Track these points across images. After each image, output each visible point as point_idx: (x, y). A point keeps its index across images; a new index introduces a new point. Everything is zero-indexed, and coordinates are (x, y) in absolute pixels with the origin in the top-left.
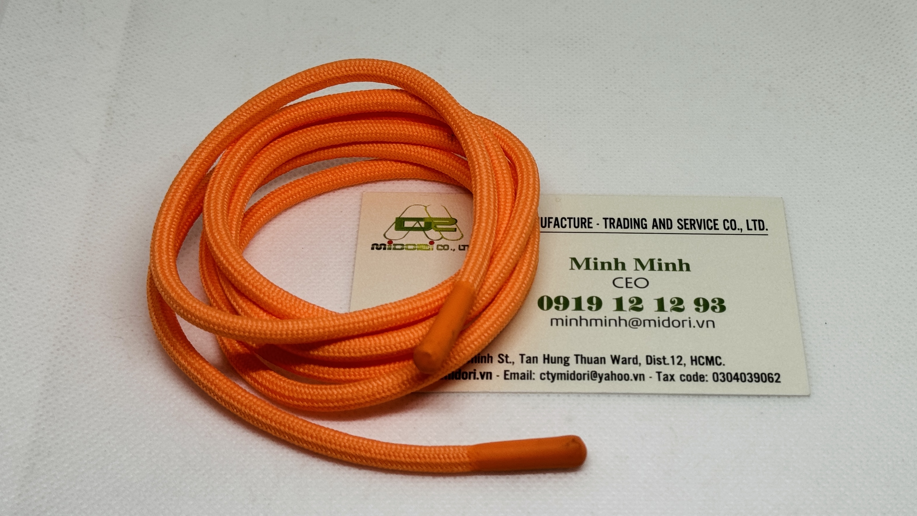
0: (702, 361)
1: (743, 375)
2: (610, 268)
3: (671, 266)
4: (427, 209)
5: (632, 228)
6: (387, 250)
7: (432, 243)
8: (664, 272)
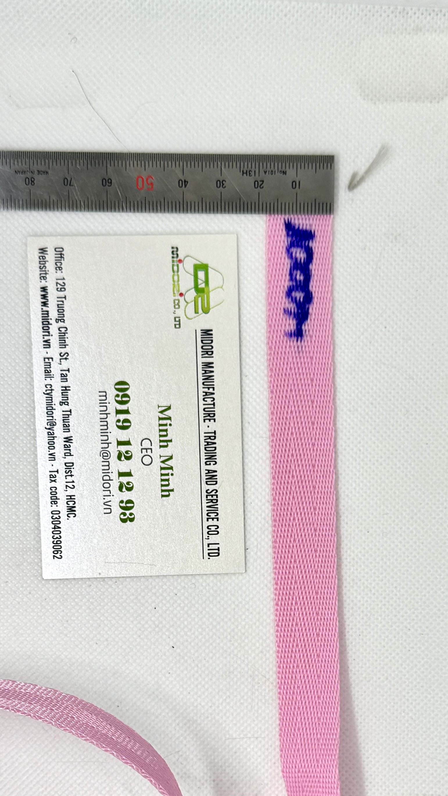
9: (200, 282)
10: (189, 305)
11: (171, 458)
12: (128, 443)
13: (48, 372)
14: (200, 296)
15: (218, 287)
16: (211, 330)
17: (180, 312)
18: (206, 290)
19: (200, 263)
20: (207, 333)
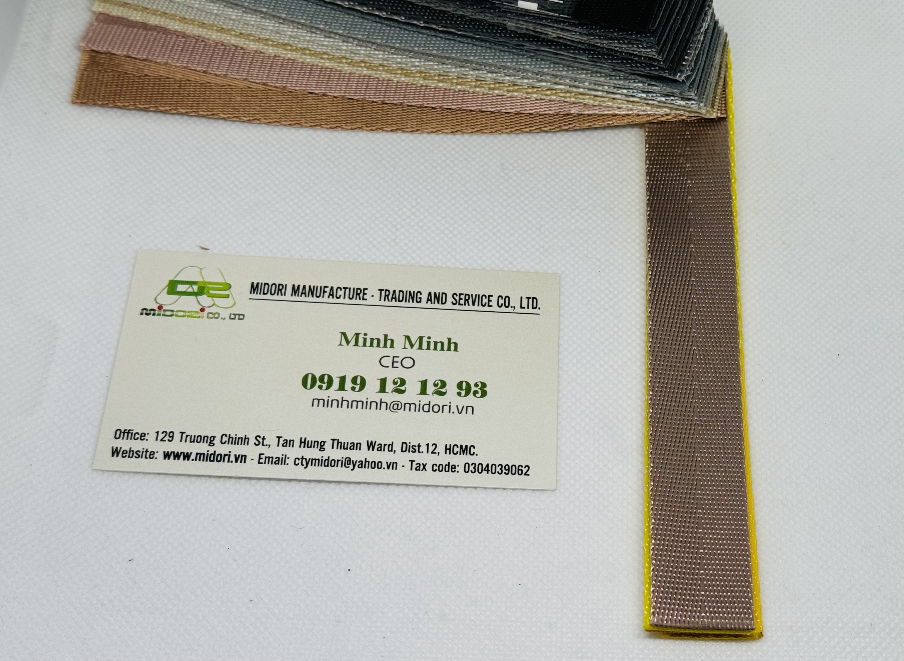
0: (457, 449)
1: (494, 467)
2: (378, 345)
3: (439, 345)
4: (203, 272)
5: (406, 301)
6: (156, 317)
7: (202, 310)
8: (432, 352)
9: (190, 290)
10: (216, 303)
11: (408, 338)
12: (383, 382)
13: (278, 460)
14: (208, 292)
15: (201, 272)
16: (253, 284)
17: (225, 314)
18: (202, 285)
19: (167, 289)
20: (255, 288)
